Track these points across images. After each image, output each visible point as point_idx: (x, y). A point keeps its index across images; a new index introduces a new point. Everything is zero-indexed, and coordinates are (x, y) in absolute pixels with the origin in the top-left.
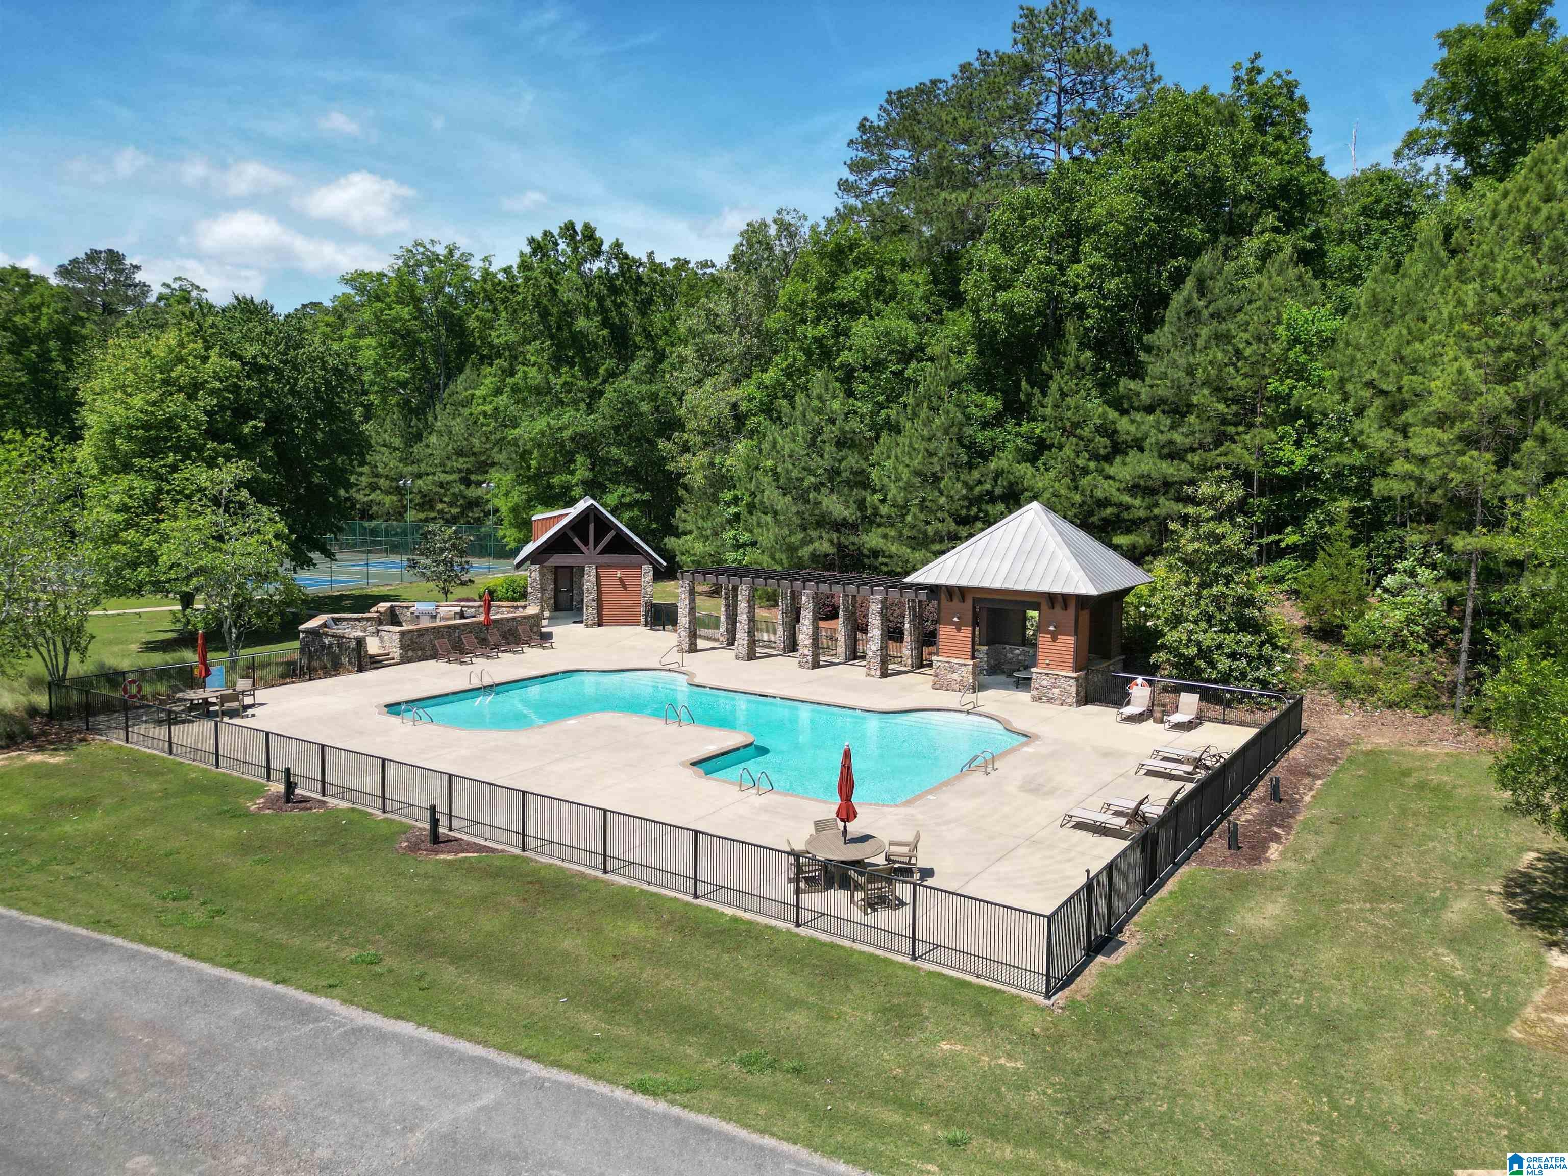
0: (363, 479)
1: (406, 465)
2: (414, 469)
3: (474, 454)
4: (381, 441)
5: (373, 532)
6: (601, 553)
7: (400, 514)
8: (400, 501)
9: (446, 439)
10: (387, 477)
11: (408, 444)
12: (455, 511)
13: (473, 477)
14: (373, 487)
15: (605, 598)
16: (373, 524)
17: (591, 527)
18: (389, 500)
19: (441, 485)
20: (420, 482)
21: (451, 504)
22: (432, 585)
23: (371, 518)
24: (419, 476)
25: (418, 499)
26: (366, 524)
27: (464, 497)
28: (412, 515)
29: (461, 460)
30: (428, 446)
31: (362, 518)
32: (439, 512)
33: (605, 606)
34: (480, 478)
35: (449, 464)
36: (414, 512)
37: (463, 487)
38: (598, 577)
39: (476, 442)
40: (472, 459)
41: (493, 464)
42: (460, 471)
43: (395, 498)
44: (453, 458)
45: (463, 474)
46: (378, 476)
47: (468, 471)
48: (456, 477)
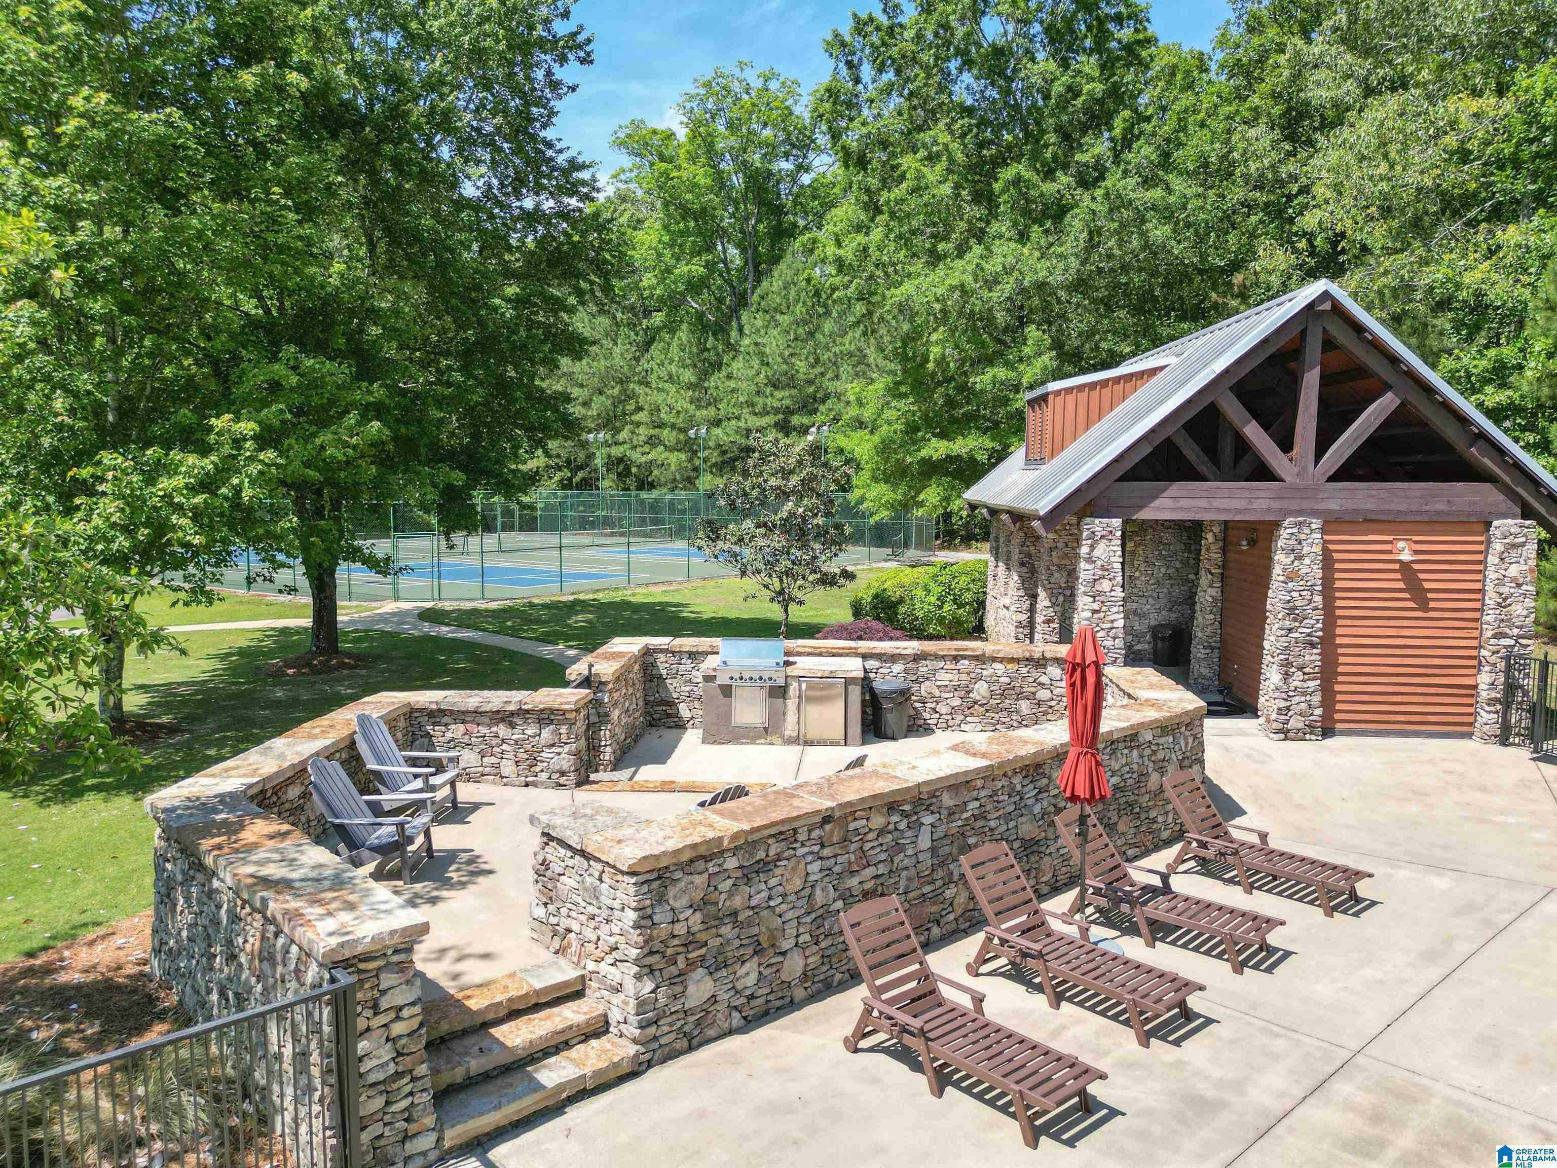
0: (641, 430)
1: (698, 407)
2: (711, 412)
3: (798, 384)
4: (663, 373)
5: (655, 507)
6: (1342, 474)
7: (690, 482)
8: (690, 460)
9: (756, 363)
10: (673, 426)
11: (704, 375)
13: (796, 420)
14: (652, 441)
15: (1344, 633)
16: (654, 494)
17: (1311, 380)
18: (676, 459)
19: (748, 434)
20: (718, 431)
22: (751, 584)
23: (652, 486)
24: (717, 423)
25: (715, 457)
26: (644, 495)
28: (706, 482)
29: (778, 394)
30: (729, 377)
31: (640, 487)
33: (1345, 664)
34: (806, 421)
35: (760, 401)
36: (709, 477)
38: (1327, 561)
39: (801, 365)
40: (794, 392)
41: (825, 398)
42: (776, 411)
43: (683, 456)
44: (768, 390)
45: (781, 416)
46: (661, 426)
47: (788, 412)
48: (769, 420)
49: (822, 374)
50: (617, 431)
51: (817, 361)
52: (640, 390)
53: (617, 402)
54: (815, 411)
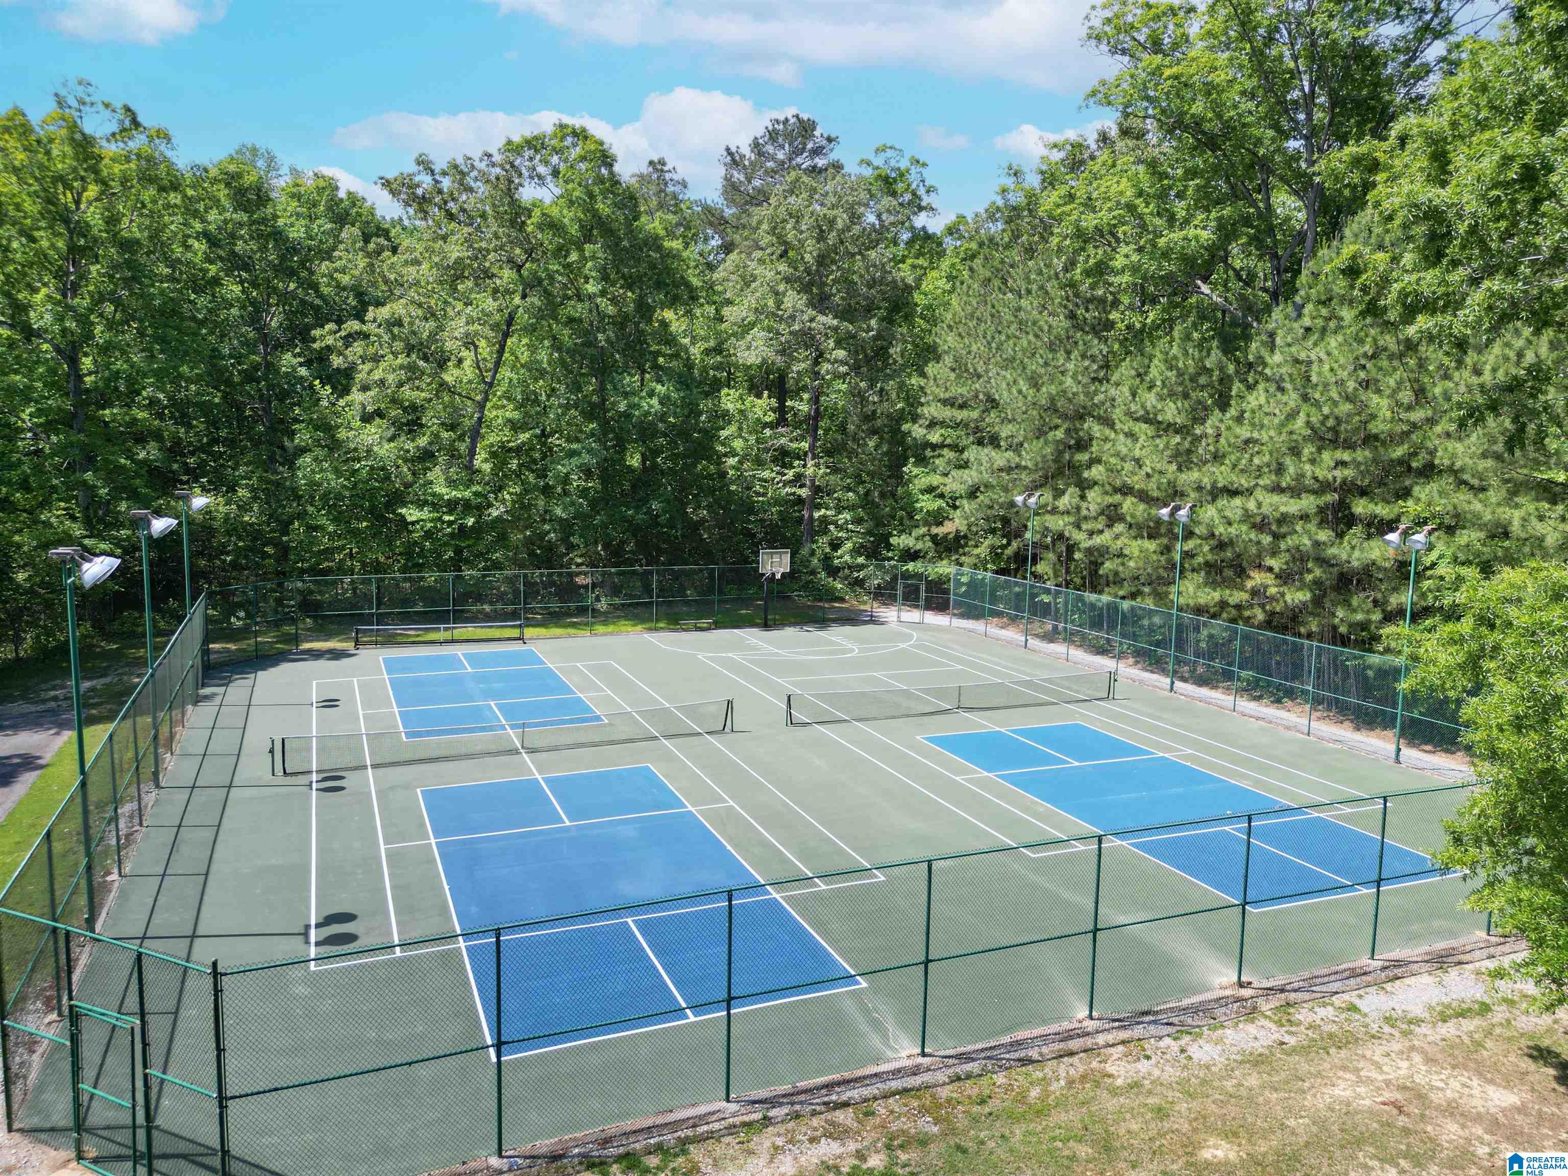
0: (1094, 495)
3: (1370, 440)
9: (1292, 398)
10: (1141, 495)
12: (1297, 596)
13: (1361, 507)
14: (1112, 516)
19: (1261, 526)
20: (1212, 512)
21: (1284, 578)
25: (1205, 552)
26: (1091, 597)
27: (1323, 562)
29: (1327, 457)
30: (1242, 418)
32: (1254, 592)
34: (1383, 511)
35: (1293, 467)
37: (1324, 535)
39: (1380, 404)
40: (1362, 454)
41: (1429, 471)
42: (1324, 487)
43: (1151, 546)
44: (1308, 450)
45: (1331, 498)
46: (1125, 490)
47: (1349, 489)
48: (1308, 503)
49: (1431, 422)
50: (1058, 494)
51: (1420, 393)
52: (1097, 430)
53: (1062, 448)
54: (1406, 493)
